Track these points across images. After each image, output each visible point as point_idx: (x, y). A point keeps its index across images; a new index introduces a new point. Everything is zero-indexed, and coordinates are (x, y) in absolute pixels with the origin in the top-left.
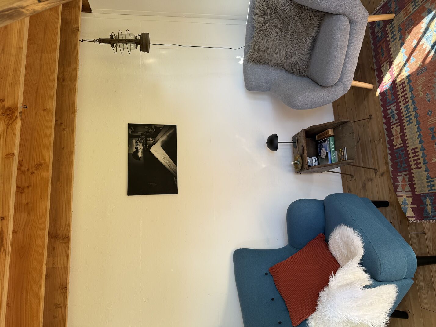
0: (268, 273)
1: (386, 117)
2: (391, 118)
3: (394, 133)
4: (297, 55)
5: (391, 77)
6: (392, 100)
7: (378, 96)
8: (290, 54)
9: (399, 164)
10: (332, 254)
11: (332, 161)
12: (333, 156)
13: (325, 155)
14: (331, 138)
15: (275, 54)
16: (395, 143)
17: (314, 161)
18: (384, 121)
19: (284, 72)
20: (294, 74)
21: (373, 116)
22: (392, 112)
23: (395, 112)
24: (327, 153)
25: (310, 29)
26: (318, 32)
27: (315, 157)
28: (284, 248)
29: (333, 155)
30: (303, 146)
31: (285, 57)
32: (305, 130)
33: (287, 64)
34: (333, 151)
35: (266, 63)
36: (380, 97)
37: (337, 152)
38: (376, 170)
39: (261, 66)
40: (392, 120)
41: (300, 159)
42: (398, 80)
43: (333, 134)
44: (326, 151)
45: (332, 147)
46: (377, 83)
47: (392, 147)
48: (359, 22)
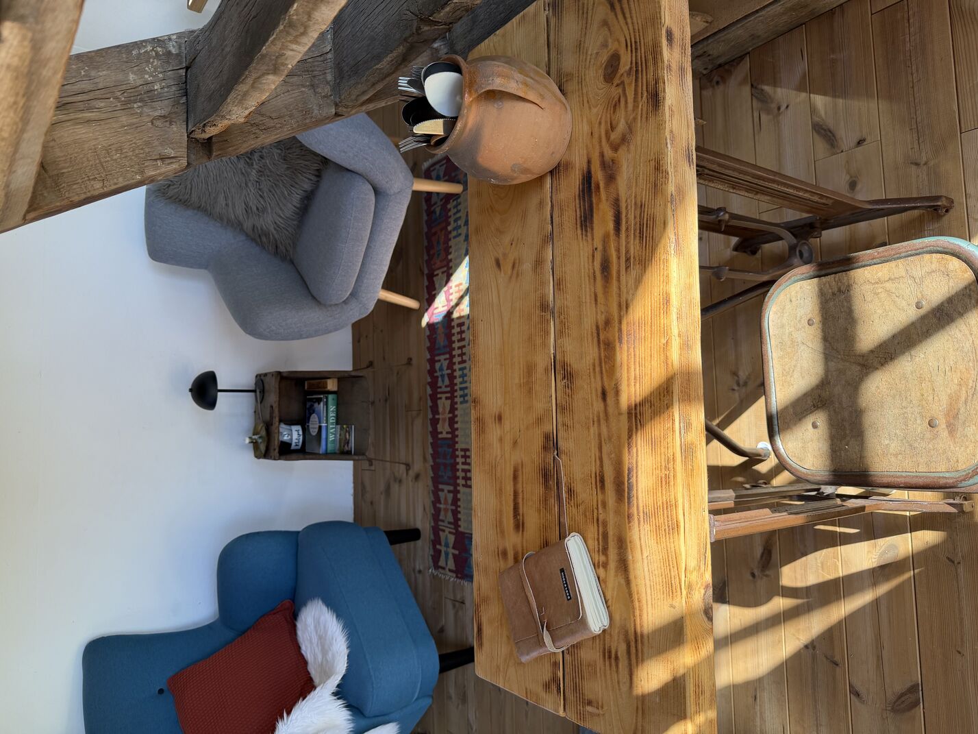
0: (165, 688)
1: (432, 372)
2: (440, 379)
3: (441, 410)
4: (271, 217)
5: (446, 303)
6: (444, 347)
7: (424, 328)
8: (255, 209)
9: (442, 467)
10: (299, 648)
11: (329, 445)
12: (332, 435)
13: (317, 430)
14: (331, 397)
15: (221, 197)
16: (439, 427)
17: (295, 436)
18: (429, 380)
19: (243, 238)
20: (264, 248)
21: (414, 362)
22: (441, 369)
23: (446, 372)
24: (320, 427)
25: (299, 175)
26: (317, 186)
27: (299, 428)
28: (209, 627)
29: (331, 433)
30: (272, 407)
31: (244, 211)
32: (279, 373)
33: (248, 225)
34: (332, 424)
35: (204, 210)
36: (428, 333)
37: (339, 427)
38: (408, 466)
39: (189, 212)
40: (440, 384)
41: (263, 433)
42: (455, 315)
43: (335, 389)
44: (320, 422)
45: (332, 415)
46: (426, 303)
47: (435, 433)
48: (394, 195)
